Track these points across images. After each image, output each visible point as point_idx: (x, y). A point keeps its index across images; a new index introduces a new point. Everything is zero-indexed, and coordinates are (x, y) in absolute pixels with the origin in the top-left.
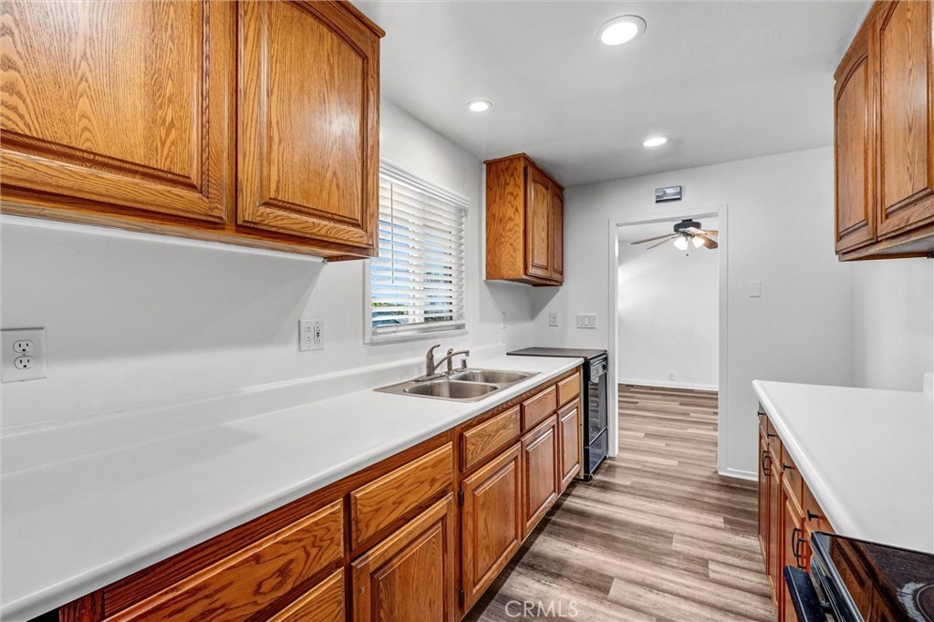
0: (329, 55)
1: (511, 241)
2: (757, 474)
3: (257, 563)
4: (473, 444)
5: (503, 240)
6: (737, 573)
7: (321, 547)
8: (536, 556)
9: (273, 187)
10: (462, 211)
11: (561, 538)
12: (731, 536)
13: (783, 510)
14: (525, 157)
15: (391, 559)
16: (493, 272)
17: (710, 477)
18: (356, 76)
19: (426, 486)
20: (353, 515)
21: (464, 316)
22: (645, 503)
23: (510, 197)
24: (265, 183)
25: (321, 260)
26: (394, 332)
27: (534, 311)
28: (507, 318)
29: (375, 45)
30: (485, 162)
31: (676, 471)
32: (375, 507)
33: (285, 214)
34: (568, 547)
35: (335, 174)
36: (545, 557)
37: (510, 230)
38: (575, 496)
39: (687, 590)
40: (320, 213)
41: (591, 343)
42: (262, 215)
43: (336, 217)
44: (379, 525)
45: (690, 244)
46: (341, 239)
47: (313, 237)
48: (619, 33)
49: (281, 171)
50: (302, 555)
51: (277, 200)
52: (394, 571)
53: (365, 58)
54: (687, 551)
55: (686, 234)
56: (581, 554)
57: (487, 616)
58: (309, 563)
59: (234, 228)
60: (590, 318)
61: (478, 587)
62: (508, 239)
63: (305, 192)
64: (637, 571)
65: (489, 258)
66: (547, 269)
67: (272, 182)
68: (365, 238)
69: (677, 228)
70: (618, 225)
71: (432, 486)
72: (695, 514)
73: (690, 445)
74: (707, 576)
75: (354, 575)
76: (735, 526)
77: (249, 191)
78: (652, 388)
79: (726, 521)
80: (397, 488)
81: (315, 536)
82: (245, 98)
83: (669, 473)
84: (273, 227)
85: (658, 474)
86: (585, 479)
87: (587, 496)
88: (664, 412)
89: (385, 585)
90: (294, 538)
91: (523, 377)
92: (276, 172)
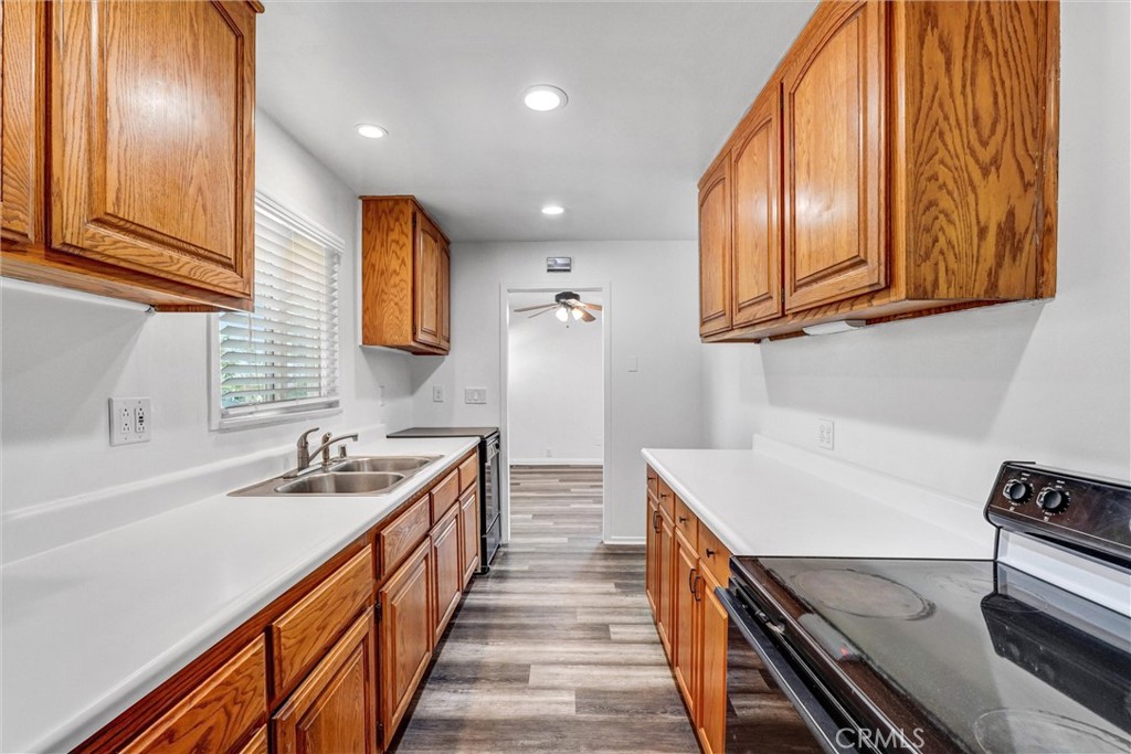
0: (192, 19)
1: (396, 300)
2: (645, 538)
3: (171, 742)
4: (390, 545)
5: (385, 297)
6: (631, 629)
7: (243, 703)
8: (446, 666)
9: (111, 196)
10: (334, 256)
11: (470, 640)
12: (623, 598)
13: (676, 557)
14: (412, 200)
15: (315, 702)
16: (371, 335)
17: (598, 548)
18: (228, 59)
19: (349, 601)
20: (276, 653)
21: (338, 390)
22: (545, 584)
23: (394, 246)
24: (95, 188)
25: (147, 308)
26: (251, 413)
27: (413, 384)
28: (387, 393)
29: (252, 21)
30: (361, 197)
31: (569, 547)
32: (300, 637)
33: (128, 239)
34: (479, 647)
35: (200, 190)
36: (456, 665)
37: (395, 286)
38: (475, 592)
39: (596, 656)
40: (179, 244)
41: (484, 420)
42: (93, 237)
43: (202, 252)
44: (303, 661)
45: (570, 316)
46: (209, 284)
47: (170, 277)
48: (542, 100)
49: (123, 175)
50: (222, 716)
51: (116, 217)
52: (320, 715)
53: (239, 36)
54: (590, 621)
55: (566, 305)
56: (494, 651)
57: (404, 748)
58: (230, 727)
59: (43, 252)
60: (480, 393)
61: (396, 715)
62: (391, 296)
63: (159, 210)
64: (552, 652)
65: (367, 318)
66: (436, 336)
67: (108, 188)
68: (240, 285)
69: (558, 298)
70: (509, 291)
71: (354, 601)
72: (592, 585)
73: (575, 520)
74: (610, 639)
75: (279, 731)
76: (625, 589)
77: (72, 198)
78: (531, 467)
79: (617, 585)
80: (321, 609)
81: (237, 689)
82: (65, 51)
83: (563, 551)
84: (110, 257)
85: (553, 554)
86: (483, 573)
87: (488, 589)
88: (547, 490)
89: (311, 736)
90: (213, 697)
91: (424, 463)
92: (116, 174)
